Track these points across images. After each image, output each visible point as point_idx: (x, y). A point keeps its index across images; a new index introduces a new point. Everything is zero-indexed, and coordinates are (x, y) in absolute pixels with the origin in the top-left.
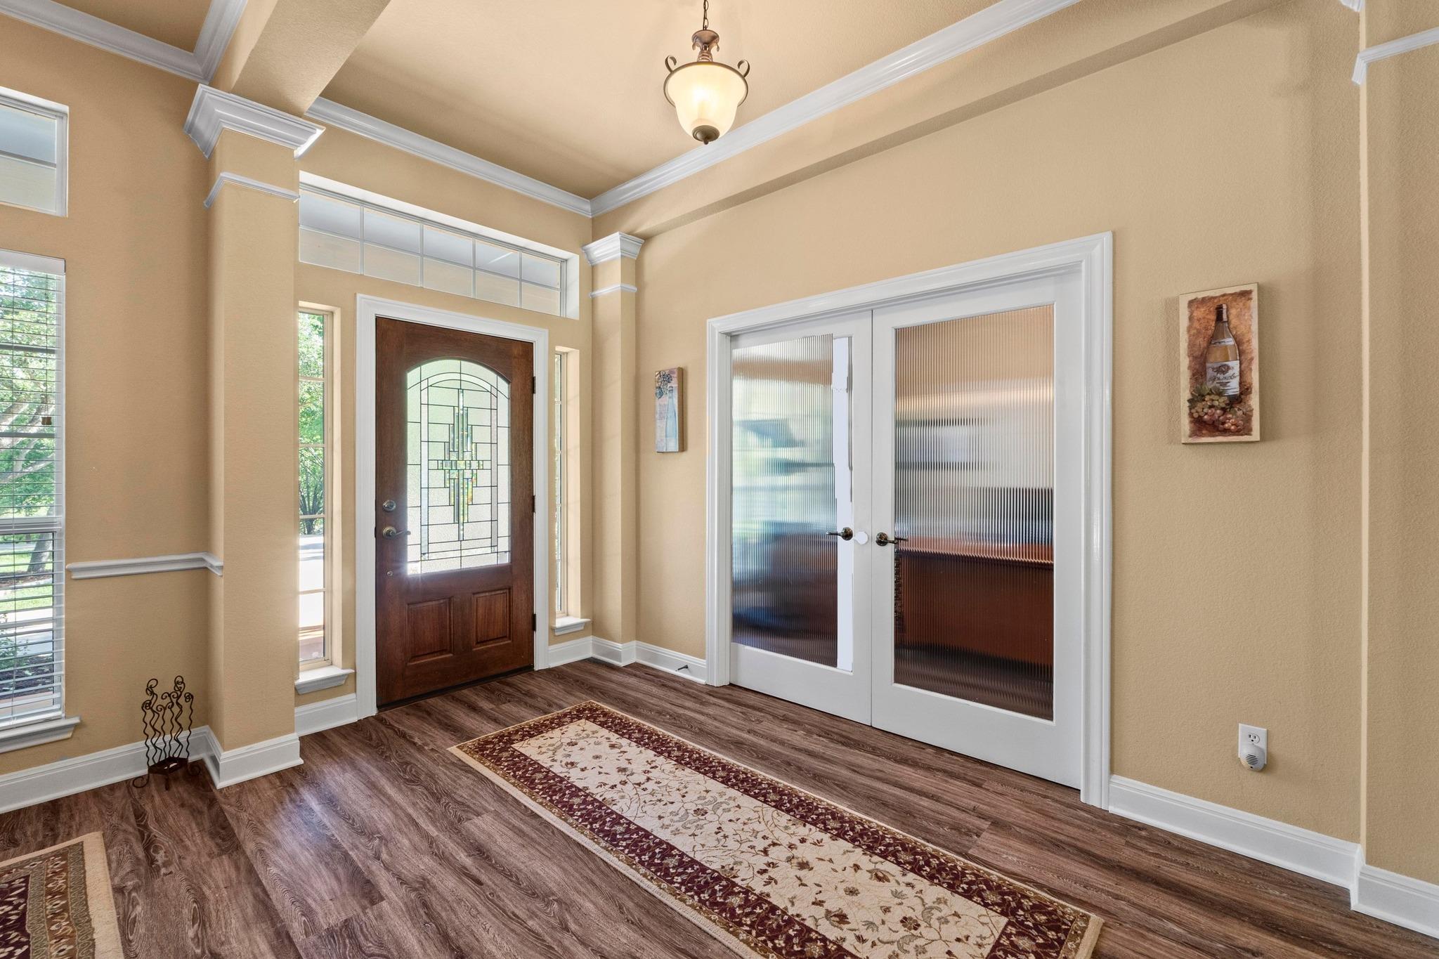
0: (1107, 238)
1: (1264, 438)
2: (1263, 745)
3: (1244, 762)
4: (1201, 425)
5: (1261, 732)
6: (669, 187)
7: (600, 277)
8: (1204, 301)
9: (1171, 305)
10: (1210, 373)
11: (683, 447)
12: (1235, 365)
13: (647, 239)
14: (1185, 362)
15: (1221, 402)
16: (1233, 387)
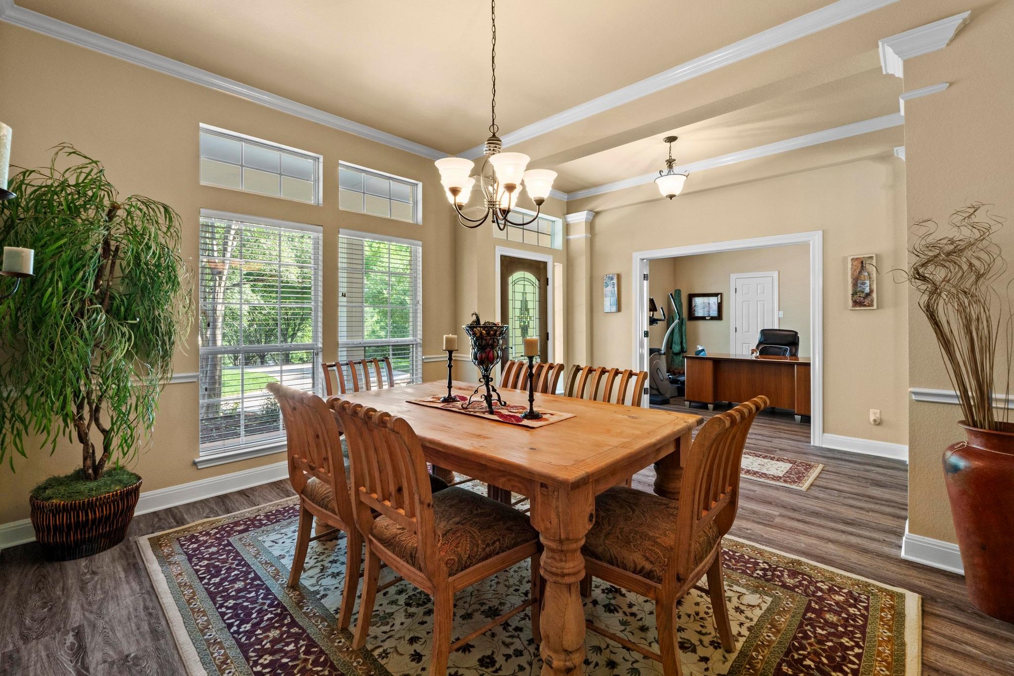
0: (820, 233)
1: (878, 308)
2: (878, 416)
3: (872, 422)
4: (856, 303)
5: (878, 411)
6: (615, 192)
7: (572, 230)
8: (857, 259)
9: (845, 259)
10: (859, 285)
11: (619, 309)
12: (868, 282)
13: (597, 213)
14: (850, 280)
15: (863, 295)
16: (867, 290)
